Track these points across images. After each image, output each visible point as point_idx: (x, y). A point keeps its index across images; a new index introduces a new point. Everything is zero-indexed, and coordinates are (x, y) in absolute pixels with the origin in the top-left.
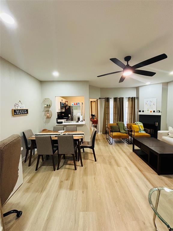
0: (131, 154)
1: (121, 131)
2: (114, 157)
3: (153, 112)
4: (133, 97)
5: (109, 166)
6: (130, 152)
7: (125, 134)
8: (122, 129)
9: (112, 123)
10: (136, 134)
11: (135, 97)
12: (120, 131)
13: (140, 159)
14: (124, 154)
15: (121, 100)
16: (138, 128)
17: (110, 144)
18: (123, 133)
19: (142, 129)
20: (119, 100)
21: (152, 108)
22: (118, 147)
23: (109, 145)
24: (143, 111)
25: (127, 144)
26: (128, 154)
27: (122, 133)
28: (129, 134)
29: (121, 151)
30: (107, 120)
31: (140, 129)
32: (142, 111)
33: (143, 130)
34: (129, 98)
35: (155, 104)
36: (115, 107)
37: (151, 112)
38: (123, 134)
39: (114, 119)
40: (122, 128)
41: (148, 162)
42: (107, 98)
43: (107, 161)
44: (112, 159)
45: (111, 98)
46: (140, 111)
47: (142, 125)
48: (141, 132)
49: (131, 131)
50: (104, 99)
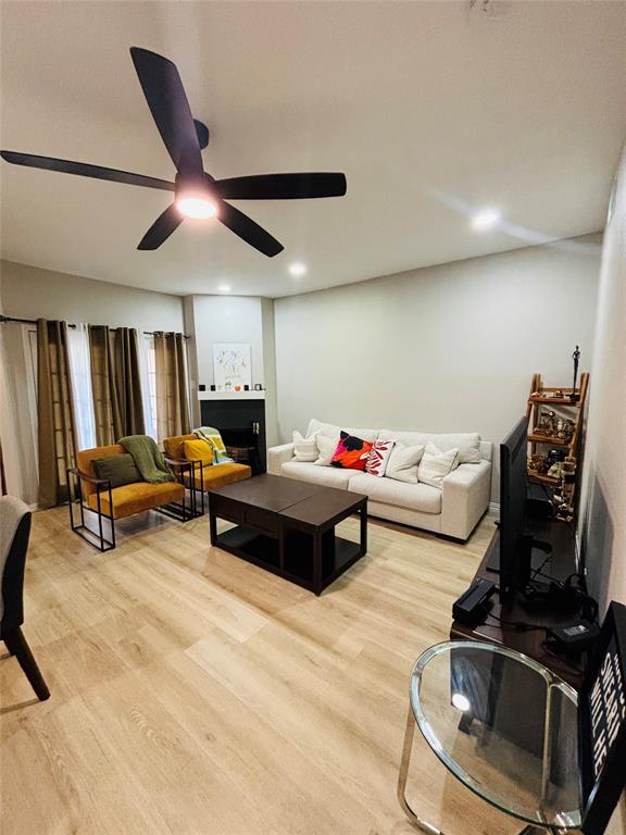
0: (211, 560)
1: (146, 476)
2: (146, 610)
3: (242, 388)
4: (172, 334)
5: (138, 672)
6: (203, 552)
7: (169, 486)
8: (152, 467)
9: (92, 445)
10: (208, 474)
11: (179, 335)
12: (141, 476)
13: (248, 563)
14: (184, 575)
15: (126, 339)
16: (209, 448)
17: (103, 550)
18: (160, 482)
19: (220, 452)
20: (117, 340)
21: (239, 376)
22: (147, 548)
23: (100, 556)
24: (213, 388)
25: (180, 523)
26: (201, 564)
27: (154, 482)
28: (182, 480)
29: (167, 565)
30: (59, 435)
31: (215, 452)
32: (208, 387)
33: (223, 454)
34: (158, 335)
35: (248, 362)
36: (100, 370)
37: (238, 389)
38: (159, 487)
39: (101, 427)
40: (149, 459)
41: (279, 567)
42: (52, 325)
43: (119, 653)
44: (139, 627)
45: (73, 326)
46: (202, 388)
47: (219, 436)
48: (221, 463)
49: (190, 467)
50: (34, 328)
